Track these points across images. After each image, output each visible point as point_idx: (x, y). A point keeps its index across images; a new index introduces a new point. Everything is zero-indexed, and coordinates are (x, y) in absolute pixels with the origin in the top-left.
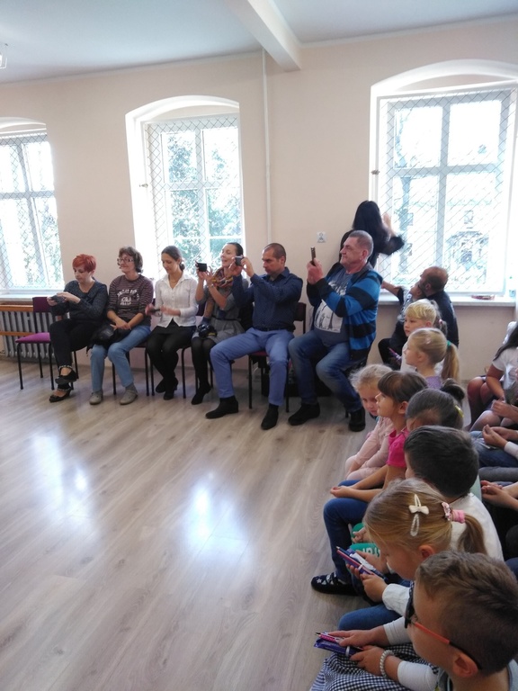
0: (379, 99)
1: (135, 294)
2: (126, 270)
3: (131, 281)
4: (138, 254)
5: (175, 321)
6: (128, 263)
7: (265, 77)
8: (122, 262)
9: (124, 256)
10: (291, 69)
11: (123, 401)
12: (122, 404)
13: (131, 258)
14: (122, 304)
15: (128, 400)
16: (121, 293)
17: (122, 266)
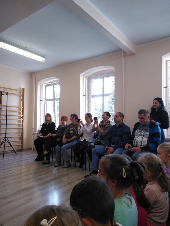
0: (167, 61)
1: (75, 129)
2: (73, 121)
3: (74, 125)
4: (77, 116)
5: (86, 139)
6: (73, 119)
7: (123, 58)
8: (71, 119)
9: (72, 117)
10: (132, 54)
11: (64, 167)
12: (64, 168)
13: (74, 117)
14: (71, 133)
15: (66, 167)
16: (71, 129)
17: (72, 120)
